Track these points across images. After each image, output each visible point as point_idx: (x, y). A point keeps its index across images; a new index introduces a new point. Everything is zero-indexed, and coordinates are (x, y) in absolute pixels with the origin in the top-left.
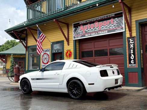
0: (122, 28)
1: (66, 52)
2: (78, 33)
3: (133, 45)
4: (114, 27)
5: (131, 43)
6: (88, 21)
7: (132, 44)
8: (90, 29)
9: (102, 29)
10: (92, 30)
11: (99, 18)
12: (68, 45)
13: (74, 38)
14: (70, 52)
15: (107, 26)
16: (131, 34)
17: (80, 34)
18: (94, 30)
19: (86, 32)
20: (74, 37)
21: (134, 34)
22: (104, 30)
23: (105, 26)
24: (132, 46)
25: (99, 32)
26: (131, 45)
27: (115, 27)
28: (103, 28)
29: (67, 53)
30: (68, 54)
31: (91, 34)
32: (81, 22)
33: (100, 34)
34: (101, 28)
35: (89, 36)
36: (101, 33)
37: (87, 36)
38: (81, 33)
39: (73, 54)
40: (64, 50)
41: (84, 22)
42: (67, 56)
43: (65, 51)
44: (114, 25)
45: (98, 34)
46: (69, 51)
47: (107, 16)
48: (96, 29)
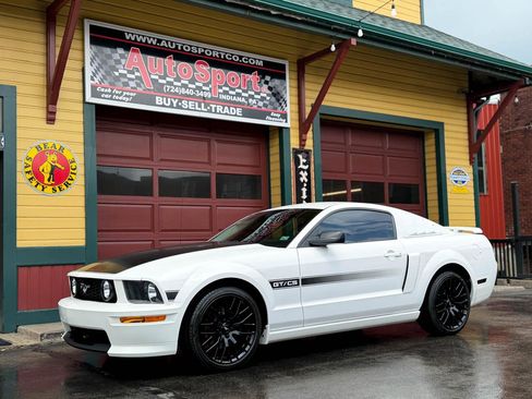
0: (284, 116)
1: (33, 153)
2: (117, 79)
3: (306, 173)
4: (261, 104)
5: (301, 166)
6: (167, 41)
7: (304, 170)
8: (177, 79)
9: (224, 97)
10: (185, 86)
11: (215, 51)
12: (51, 119)
13: (93, 96)
14: (62, 159)
15: (240, 91)
16: (302, 141)
17: (126, 84)
18: (194, 90)
19: (159, 88)
20: (94, 88)
21: (309, 145)
22: (230, 102)
23: (234, 90)
24: (304, 178)
25: (213, 106)
26: (301, 173)
27: (265, 105)
28: (226, 93)
30: (46, 168)
31: (180, 101)
32: (131, 34)
33: (215, 112)
34: (221, 91)
35: (171, 106)
36: (219, 108)
37: (163, 106)
38: (132, 84)
40: (19, 145)
41: (150, 38)
43: (25, 152)
44: (263, 99)
45: (210, 111)
46: (51, 152)
47: (241, 57)
48: (199, 88)
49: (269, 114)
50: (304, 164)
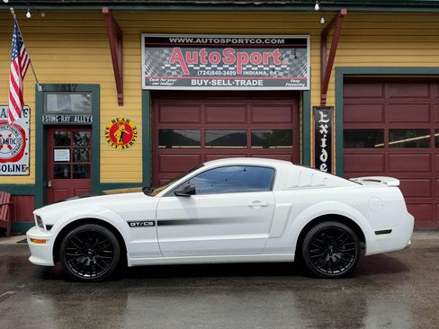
0: (304, 81)
1: (110, 125)
2: (164, 71)
3: (326, 126)
4: (281, 74)
5: (322, 120)
6: (200, 38)
7: (324, 124)
8: (209, 65)
9: (247, 73)
10: (215, 69)
11: (240, 39)
12: (121, 103)
13: (146, 85)
14: (128, 128)
15: (262, 66)
16: (323, 100)
17: (171, 74)
18: (222, 71)
19: (193, 73)
20: (147, 79)
21: (331, 101)
22: (253, 76)
23: (256, 66)
24: (324, 129)
25: (237, 81)
26: (322, 126)
27: (285, 75)
28: (249, 69)
29: (114, 128)
30: (118, 134)
31: (210, 80)
32: (173, 38)
33: (240, 85)
34: (244, 68)
35: (203, 85)
36: (243, 82)
37: (197, 85)
38: (174, 73)
39: (140, 134)
40: (102, 120)
41: (189, 38)
42: (114, 139)
43: (105, 123)
44: (283, 70)
45: (235, 85)
46: (121, 124)
47: (263, 40)
48: (227, 69)
49: (289, 81)
50: (324, 118)
